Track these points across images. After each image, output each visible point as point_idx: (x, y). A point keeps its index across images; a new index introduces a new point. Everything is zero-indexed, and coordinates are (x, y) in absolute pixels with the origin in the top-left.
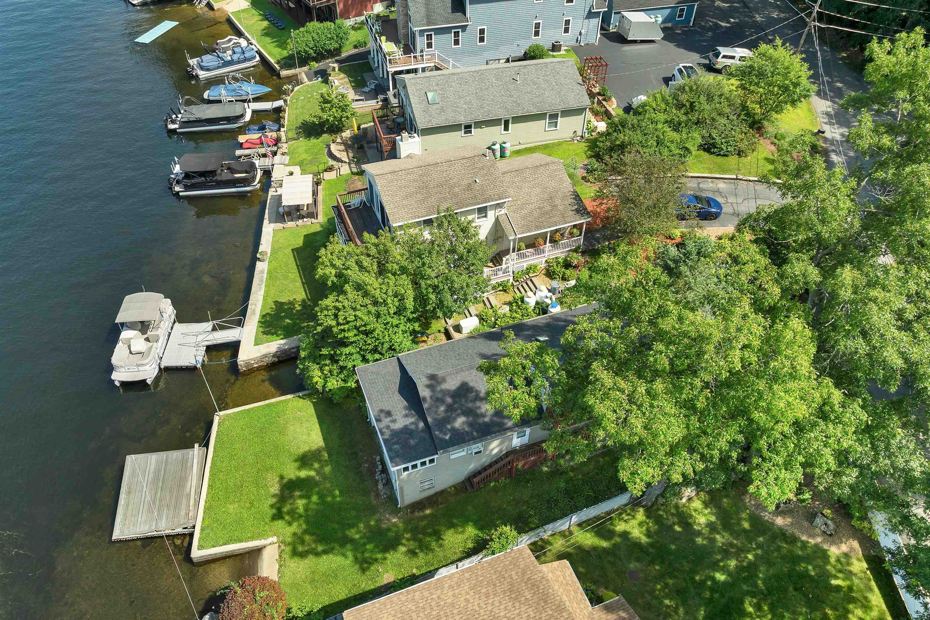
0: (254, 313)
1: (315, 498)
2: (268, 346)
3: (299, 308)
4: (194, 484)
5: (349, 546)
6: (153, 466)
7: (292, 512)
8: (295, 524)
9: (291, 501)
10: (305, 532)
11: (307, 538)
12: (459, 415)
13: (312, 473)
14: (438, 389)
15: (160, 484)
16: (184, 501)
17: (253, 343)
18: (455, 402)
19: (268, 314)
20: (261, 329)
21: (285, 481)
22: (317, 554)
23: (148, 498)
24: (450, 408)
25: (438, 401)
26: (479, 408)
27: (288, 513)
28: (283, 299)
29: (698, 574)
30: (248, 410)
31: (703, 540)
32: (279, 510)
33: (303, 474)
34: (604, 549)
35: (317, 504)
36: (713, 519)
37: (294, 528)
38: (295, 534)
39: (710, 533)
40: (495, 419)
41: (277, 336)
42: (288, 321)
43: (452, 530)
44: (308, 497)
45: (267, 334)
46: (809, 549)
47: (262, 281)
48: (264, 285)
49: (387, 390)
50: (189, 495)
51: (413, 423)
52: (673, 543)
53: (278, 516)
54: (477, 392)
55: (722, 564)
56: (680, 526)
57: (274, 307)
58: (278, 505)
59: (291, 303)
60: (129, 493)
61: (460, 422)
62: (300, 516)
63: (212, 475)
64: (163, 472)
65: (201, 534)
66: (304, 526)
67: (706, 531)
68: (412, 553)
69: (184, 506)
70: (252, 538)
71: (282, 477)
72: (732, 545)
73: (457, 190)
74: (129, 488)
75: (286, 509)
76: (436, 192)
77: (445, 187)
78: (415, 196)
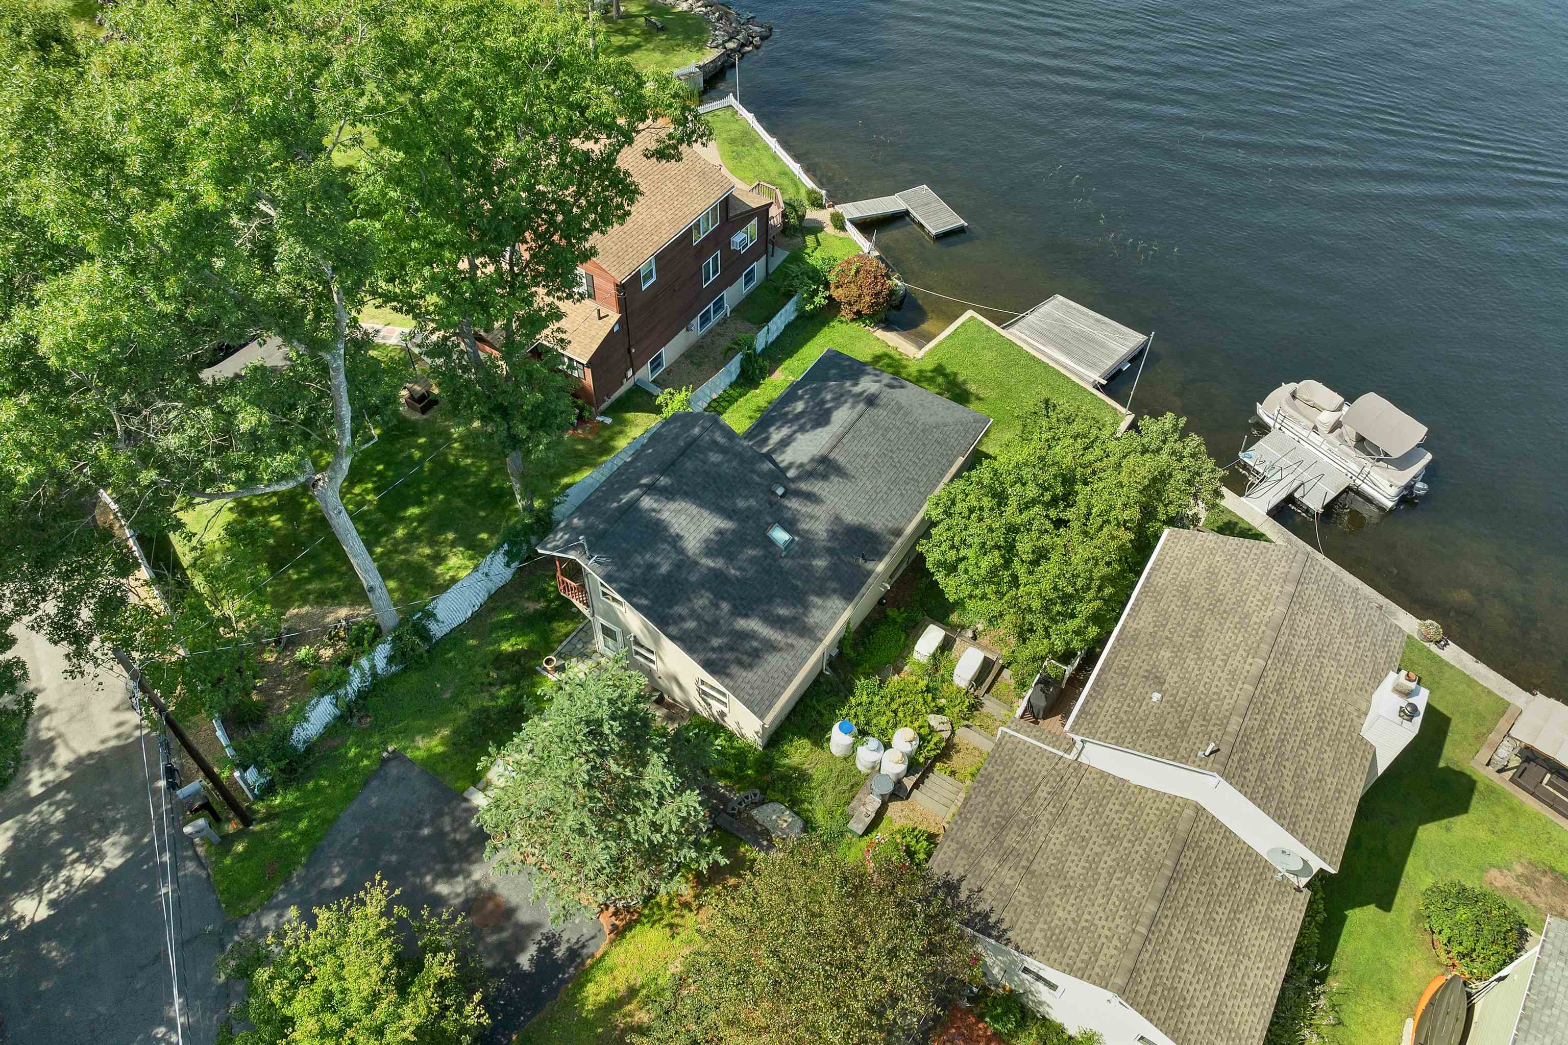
6: (1113, 346)
16: (1040, 340)
18: (822, 409)
21: (973, 398)
23: (1075, 326)
24: (821, 403)
27: (933, 377)
29: (441, 502)
31: (446, 539)
34: (565, 475)
36: (439, 570)
39: (438, 552)
46: (297, 597)
50: (1044, 345)
52: (483, 518)
53: (940, 371)
54: (806, 431)
55: (415, 524)
56: (482, 539)
58: (953, 379)
61: (799, 407)
62: (919, 381)
64: (1096, 348)
67: (445, 550)
70: (939, 346)
72: (406, 551)
73: (1165, 654)
75: (940, 379)
76: (1189, 620)
77: (1187, 638)
78: (1205, 585)
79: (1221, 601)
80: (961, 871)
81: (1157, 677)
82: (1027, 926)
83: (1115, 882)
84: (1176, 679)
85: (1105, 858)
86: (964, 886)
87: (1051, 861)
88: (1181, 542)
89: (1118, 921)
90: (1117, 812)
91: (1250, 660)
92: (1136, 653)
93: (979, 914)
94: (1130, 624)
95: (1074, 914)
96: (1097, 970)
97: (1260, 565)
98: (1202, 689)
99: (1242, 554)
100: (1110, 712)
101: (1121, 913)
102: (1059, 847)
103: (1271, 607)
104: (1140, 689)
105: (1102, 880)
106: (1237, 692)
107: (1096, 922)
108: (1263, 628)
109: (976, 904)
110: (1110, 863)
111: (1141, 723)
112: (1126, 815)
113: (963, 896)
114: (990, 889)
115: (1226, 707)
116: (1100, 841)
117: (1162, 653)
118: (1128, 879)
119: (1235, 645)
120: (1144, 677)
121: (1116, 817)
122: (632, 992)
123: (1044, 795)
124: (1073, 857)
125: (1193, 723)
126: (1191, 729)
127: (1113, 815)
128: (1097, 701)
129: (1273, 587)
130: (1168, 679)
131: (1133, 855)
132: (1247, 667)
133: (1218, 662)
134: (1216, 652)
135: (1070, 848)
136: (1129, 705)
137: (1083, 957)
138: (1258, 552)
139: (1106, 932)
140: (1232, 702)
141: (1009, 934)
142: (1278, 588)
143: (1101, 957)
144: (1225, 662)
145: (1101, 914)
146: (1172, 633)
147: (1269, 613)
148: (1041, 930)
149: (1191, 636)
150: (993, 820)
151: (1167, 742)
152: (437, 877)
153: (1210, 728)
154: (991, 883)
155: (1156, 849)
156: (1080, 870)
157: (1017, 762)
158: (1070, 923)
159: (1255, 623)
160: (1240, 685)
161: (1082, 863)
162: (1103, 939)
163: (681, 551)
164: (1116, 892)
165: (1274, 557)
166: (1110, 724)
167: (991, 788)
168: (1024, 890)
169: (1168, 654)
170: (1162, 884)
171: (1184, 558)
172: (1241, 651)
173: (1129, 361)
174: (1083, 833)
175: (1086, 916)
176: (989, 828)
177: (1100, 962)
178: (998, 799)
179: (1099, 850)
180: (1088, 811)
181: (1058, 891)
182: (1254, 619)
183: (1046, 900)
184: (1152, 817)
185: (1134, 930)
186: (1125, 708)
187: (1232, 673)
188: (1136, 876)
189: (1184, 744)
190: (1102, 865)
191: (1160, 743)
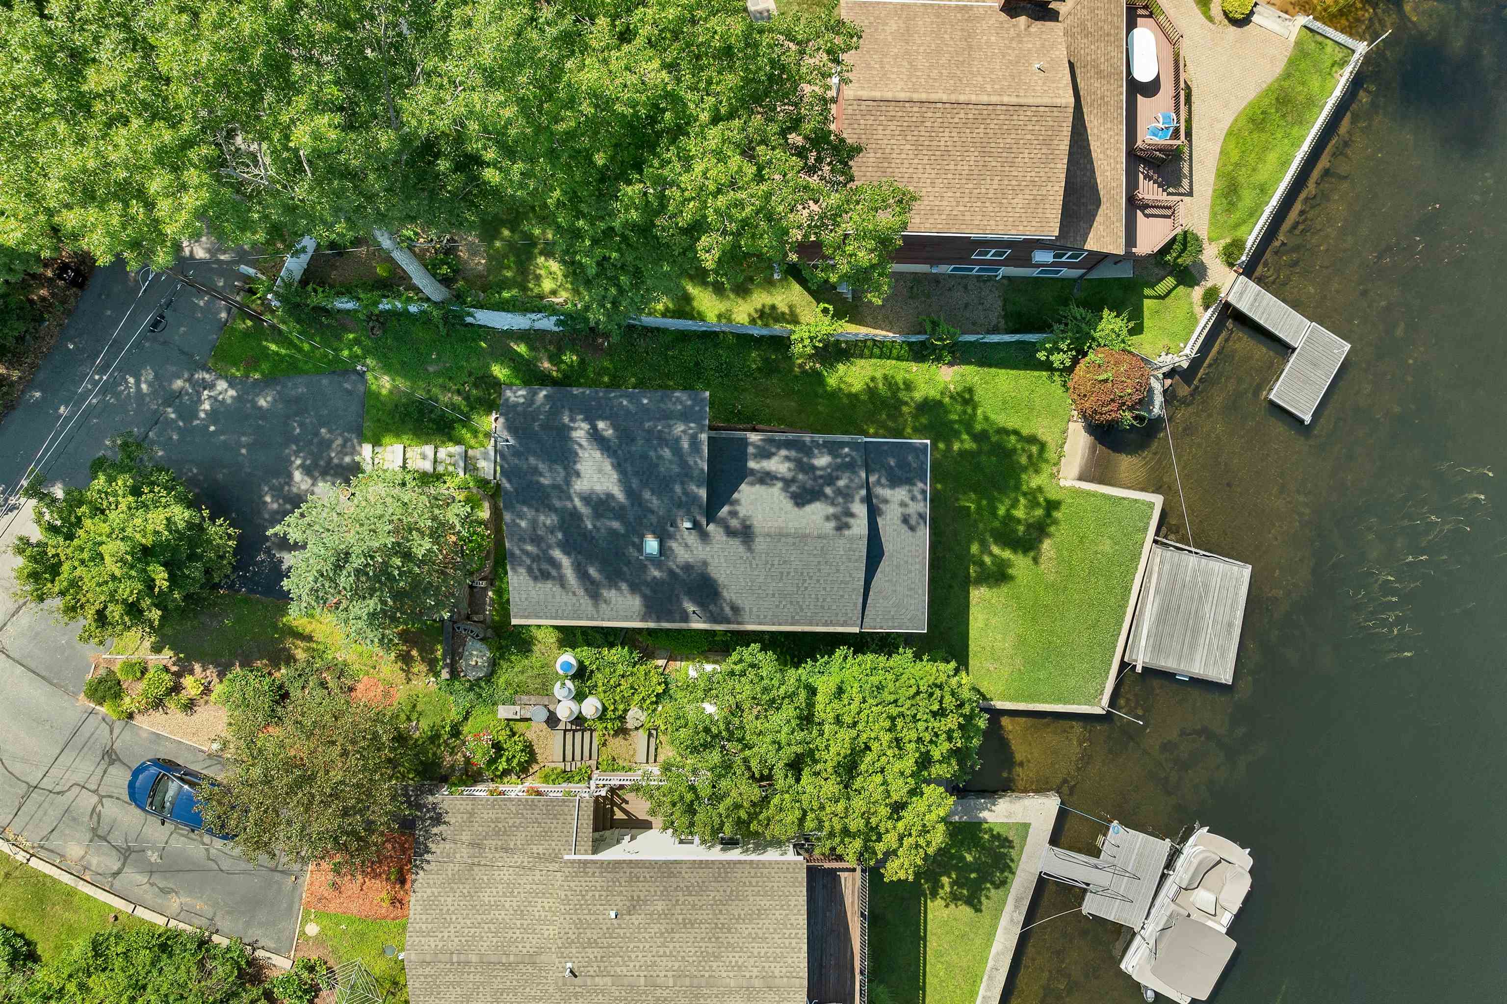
0: (1018, 900)
1: (1001, 511)
2: (1010, 815)
3: (945, 880)
4: (1149, 606)
5: (978, 427)
6: (1198, 657)
7: (1034, 504)
8: (1034, 484)
9: (1031, 521)
10: (1025, 469)
11: (1024, 460)
12: (822, 469)
13: (996, 550)
14: (839, 509)
15: (1191, 622)
16: (1163, 584)
17: (1031, 830)
18: (822, 486)
19: (997, 887)
20: (1013, 853)
21: (1032, 554)
22: (1016, 432)
23: (1207, 609)
24: (830, 480)
25: (846, 495)
26: (789, 469)
27: (1038, 504)
28: (965, 911)
30: (1059, 700)
32: (1048, 515)
33: (1007, 554)
35: (1002, 502)
37: (1035, 481)
38: (1037, 471)
40: (773, 450)
41: (991, 830)
42: (969, 858)
43: (854, 390)
44: (1009, 518)
45: (1006, 839)
47: (990, 978)
48: (990, 963)
49: (898, 567)
50: (1157, 591)
51: (883, 486)
53: (1052, 505)
54: (785, 489)
57: (983, 899)
58: (1048, 521)
59: (955, 898)
60: (1230, 625)
61: (822, 461)
62: (1025, 494)
63: (1123, 607)
64: (1186, 642)
65: (1148, 523)
66: (1024, 476)
68: (909, 386)
69: (1165, 576)
70: (1089, 494)
71: (1036, 560)
73: (660, 906)
74: (1229, 633)
75: (1039, 512)
76: (700, 912)
77: (680, 918)
78: (742, 913)
79: (729, 932)
80: (453, 821)
81: (634, 907)
82: (431, 882)
83: (486, 926)
84: (636, 923)
85: (503, 913)
86: (443, 828)
87: (485, 878)
88: (789, 876)
89: (456, 940)
90: (543, 907)
91: (670, 974)
92: (656, 881)
93: (427, 847)
94: (684, 866)
95: (452, 908)
96: (417, 940)
97: (778, 951)
98: (632, 946)
99: (788, 932)
100: (590, 884)
101: (463, 940)
102: (498, 878)
103: (731, 974)
104: (618, 899)
105: (484, 917)
106: (635, 974)
107: (452, 926)
108: (707, 975)
109: (433, 842)
110: (500, 917)
111: (586, 912)
112: (543, 914)
113: (435, 830)
114: (447, 847)
115: (618, 970)
116: (514, 904)
117: (660, 903)
118: (490, 935)
119: (683, 957)
120: (632, 897)
121: (539, 908)
122: (309, 638)
123: (535, 851)
124: (494, 890)
125: (596, 950)
126: (590, 950)
127: (539, 905)
128: (597, 871)
129: (755, 970)
130: (634, 917)
131: (511, 931)
132: (662, 974)
133: (661, 950)
134: (671, 945)
135: (501, 886)
136: (600, 896)
137: (424, 926)
138: (794, 945)
139: (446, 935)
140: (625, 973)
141: (421, 872)
142: (754, 974)
143: (427, 939)
144: (665, 955)
145: (459, 927)
146: (683, 904)
147: (724, 975)
148: (433, 893)
149: (684, 919)
150: (500, 825)
151: (573, 937)
152: (302, 466)
153: (595, 964)
154: (452, 845)
155: (520, 946)
156: (486, 899)
157: (555, 821)
158: (445, 909)
159: (711, 967)
160: (642, 974)
161: (492, 899)
162: (440, 935)
163: (568, 483)
164: (478, 930)
165: (790, 961)
166: (578, 889)
167: (525, 812)
168: (456, 869)
169: (659, 908)
170: (493, 959)
171: (771, 884)
172: (677, 965)
173: (1191, 678)
174: (516, 891)
175: (454, 917)
176: (493, 825)
177: (423, 939)
178: (518, 821)
179: (507, 905)
180: (535, 887)
181: (465, 891)
182: (715, 965)
183: (455, 886)
184: (547, 933)
185: (452, 953)
186: (597, 894)
187: (654, 964)
188: (495, 940)
189: (574, 951)
190: (497, 913)
191: (571, 932)
